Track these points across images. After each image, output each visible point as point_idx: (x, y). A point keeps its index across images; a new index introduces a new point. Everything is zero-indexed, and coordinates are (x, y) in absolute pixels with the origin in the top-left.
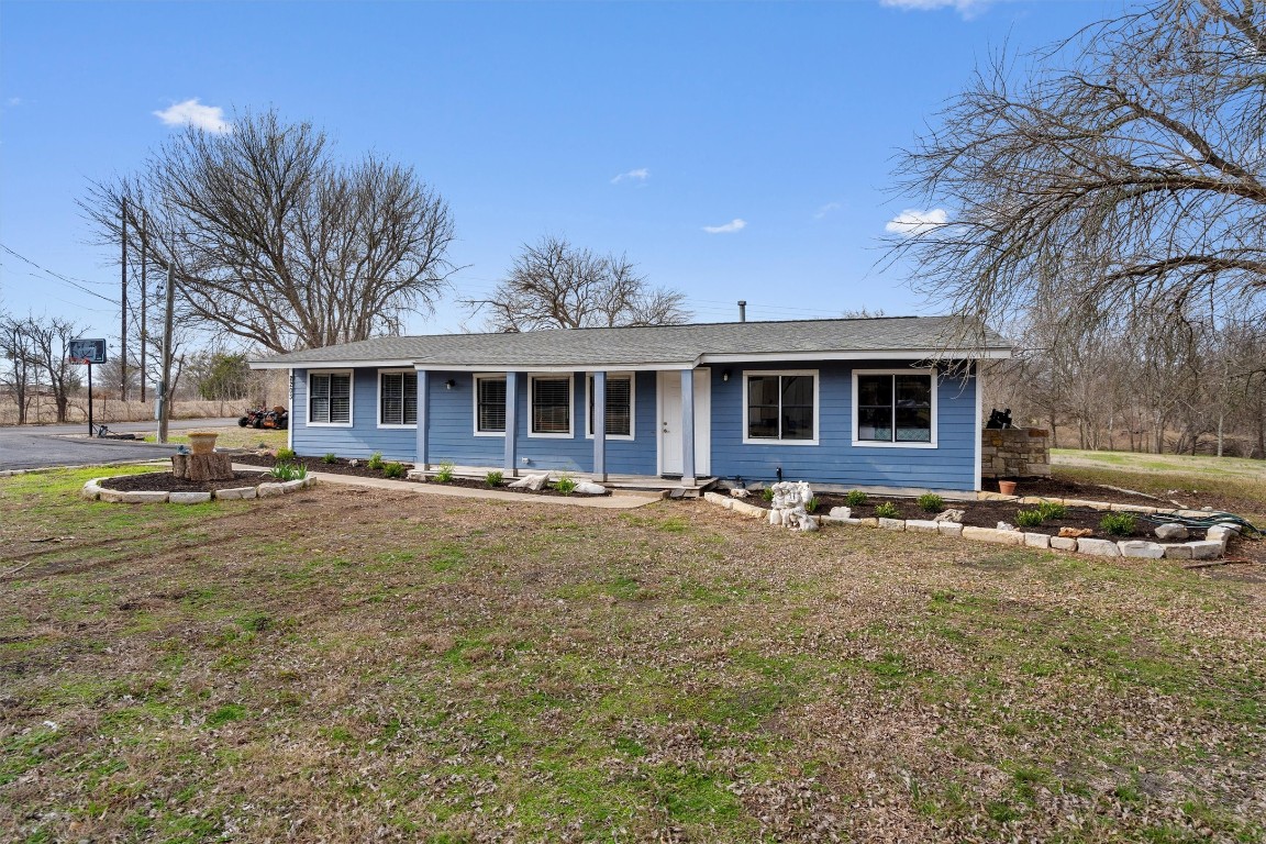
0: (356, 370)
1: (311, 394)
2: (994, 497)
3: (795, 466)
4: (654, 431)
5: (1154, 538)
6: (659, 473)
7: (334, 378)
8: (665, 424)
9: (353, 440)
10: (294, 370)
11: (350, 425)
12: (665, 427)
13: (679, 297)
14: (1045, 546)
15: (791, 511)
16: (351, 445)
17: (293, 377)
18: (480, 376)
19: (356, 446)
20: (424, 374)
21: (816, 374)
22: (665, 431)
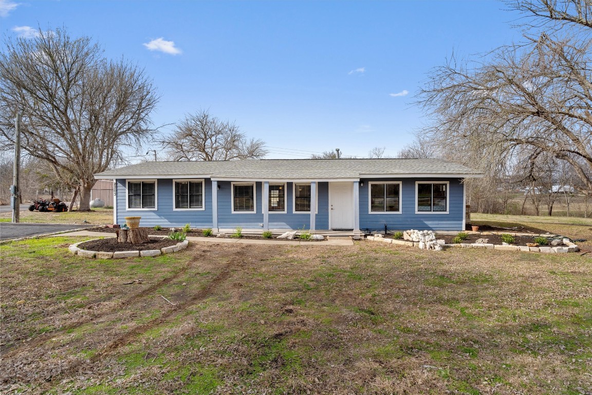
0: (159, 180)
1: (129, 193)
2: (470, 232)
3: (391, 223)
4: (327, 209)
5: (552, 246)
6: (330, 229)
7: (144, 185)
8: (332, 206)
9: (158, 217)
10: (117, 180)
11: (156, 209)
12: (332, 207)
13: (263, 143)
14: (528, 251)
15: (431, 242)
16: (157, 220)
17: (117, 184)
18: (234, 183)
19: (159, 220)
20: (216, 183)
21: (400, 183)
22: (332, 209)
